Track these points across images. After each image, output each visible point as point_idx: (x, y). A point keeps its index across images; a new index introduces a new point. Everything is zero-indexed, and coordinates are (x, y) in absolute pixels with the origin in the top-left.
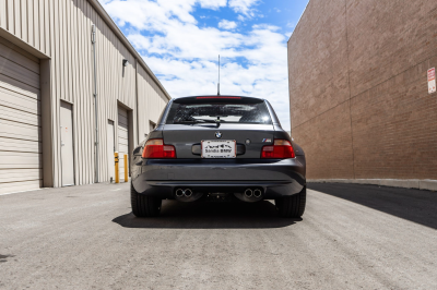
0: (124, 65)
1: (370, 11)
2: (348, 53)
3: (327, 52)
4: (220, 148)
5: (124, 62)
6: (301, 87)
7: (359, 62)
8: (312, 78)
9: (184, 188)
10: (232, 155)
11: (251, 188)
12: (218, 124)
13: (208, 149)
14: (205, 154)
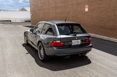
10: (79, 44)
11: (84, 53)
12: (76, 35)
13: (74, 43)
14: (73, 44)
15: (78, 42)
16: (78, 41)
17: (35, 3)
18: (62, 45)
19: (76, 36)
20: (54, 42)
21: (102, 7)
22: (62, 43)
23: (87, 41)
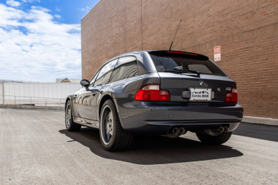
1: (164, 7)
2: (142, 31)
3: (121, 29)
4: (202, 94)
6: (94, 51)
7: (152, 38)
8: (105, 45)
10: (209, 99)
11: (223, 125)
12: (199, 74)
13: (194, 94)
14: (192, 99)
15: (205, 94)
16: (205, 90)
17: (94, 59)
18: (164, 98)
19: (198, 76)
20: (143, 89)
21: (254, 47)
22: (163, 93)
23: (228, 95)
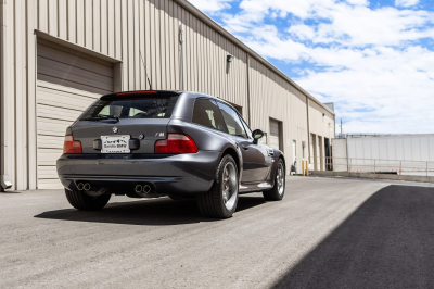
0: (228, 61)
4: (117, 143)
5: (228, 57)
9: (84, 182)
11: (141, 184)
13: (107, 144)
14: (104, 150)
15: (121, 143)
